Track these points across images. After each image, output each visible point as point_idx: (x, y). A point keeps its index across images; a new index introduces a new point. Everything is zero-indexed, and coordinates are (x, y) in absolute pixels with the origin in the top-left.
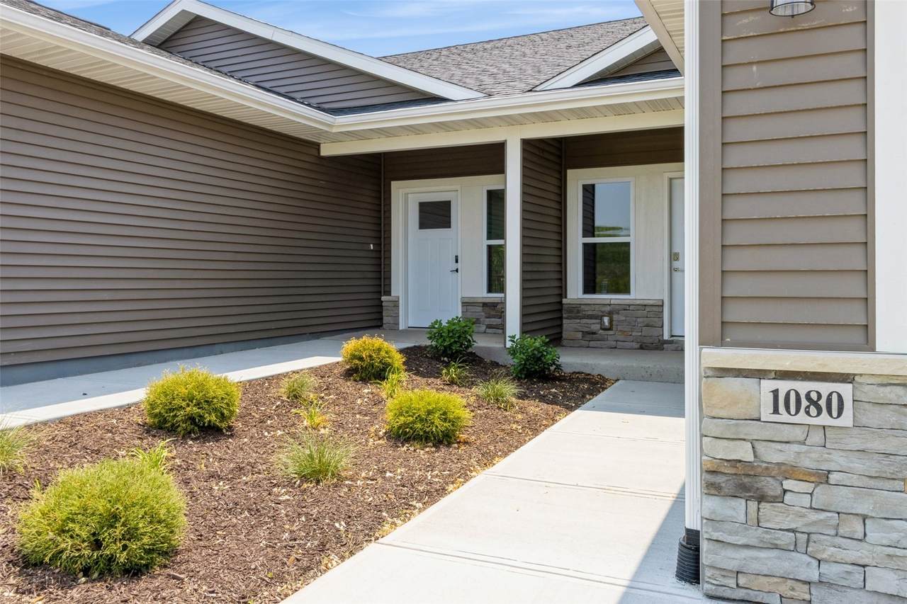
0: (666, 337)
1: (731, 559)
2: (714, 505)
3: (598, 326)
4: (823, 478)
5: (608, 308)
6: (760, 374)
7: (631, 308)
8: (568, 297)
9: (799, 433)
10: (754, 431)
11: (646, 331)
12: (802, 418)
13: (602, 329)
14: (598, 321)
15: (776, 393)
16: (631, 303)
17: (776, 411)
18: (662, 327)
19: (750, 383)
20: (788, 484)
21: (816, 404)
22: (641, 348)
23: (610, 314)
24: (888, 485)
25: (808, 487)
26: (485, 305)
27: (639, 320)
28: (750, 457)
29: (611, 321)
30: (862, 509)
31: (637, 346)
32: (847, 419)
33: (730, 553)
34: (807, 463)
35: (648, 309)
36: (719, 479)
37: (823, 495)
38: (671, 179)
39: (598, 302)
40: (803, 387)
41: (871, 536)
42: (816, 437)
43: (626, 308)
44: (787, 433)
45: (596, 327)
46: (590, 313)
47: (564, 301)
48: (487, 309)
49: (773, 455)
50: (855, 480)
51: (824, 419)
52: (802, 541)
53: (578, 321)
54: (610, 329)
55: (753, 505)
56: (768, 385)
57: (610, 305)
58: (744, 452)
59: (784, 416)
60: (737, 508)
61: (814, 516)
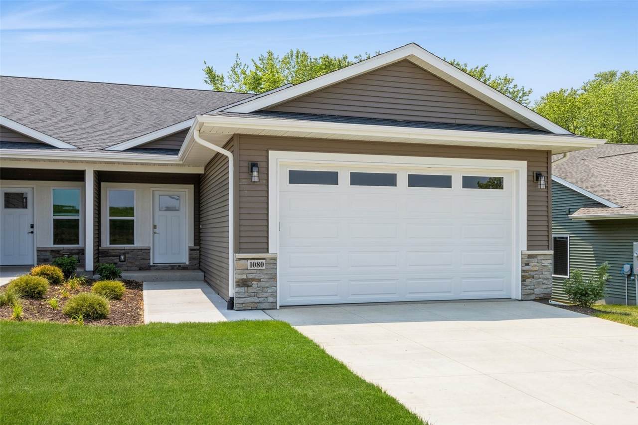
0: (151, 264)
1: (241, 301)
2: (237, 289)
3: (118, 260)
4: (259, 280)
5: (123, 251)
6: (247, 259)
7: (135, 251)
8: (102, 246)
9: (255, 271)
10: (247, 272)
11: (142, 262)
12: (256, 268)
13: (120, 261)
14: (118, 258)
15: (251, 263)
16: (135, 248)
17: (251, 267)
18: (150, 259)
19: (246, 261)
20: (253, 283)
21: (259, 265)
22: (140, 270)
23: (124, 254)
24: (271, 280)
25: (257, 283)
26: (52, 251)
27: (139, 256)
28: (246, 278)
29: (125, 258)
30: (267, 286)
31: (138, 268)
32: (264, 268)
33: (242, 299)
34: (257, 278)
35: (143, 251)
36: (239, 283)
37: (259, 283)
38: (153, 191)
39: (119, 248)
40: (256, 261)
41: (269, 291)
42: (258, 272)
43: (132, 251)
44: (253, 271)
45: (117, 261)
46: (114, 254)
47: (100, 248)
48: (54, 254)
49: (250, 276)
50: (266, 280)
51: (260, 268)
52: (256, 294)
53: (107, 258)
54: (124, 261)
55: (246, 288)
56: (249, 261)
57: (124, 250)
58: (244, 277)
59: (253, 268)
60: (243, 289)
61: (258, 288)
